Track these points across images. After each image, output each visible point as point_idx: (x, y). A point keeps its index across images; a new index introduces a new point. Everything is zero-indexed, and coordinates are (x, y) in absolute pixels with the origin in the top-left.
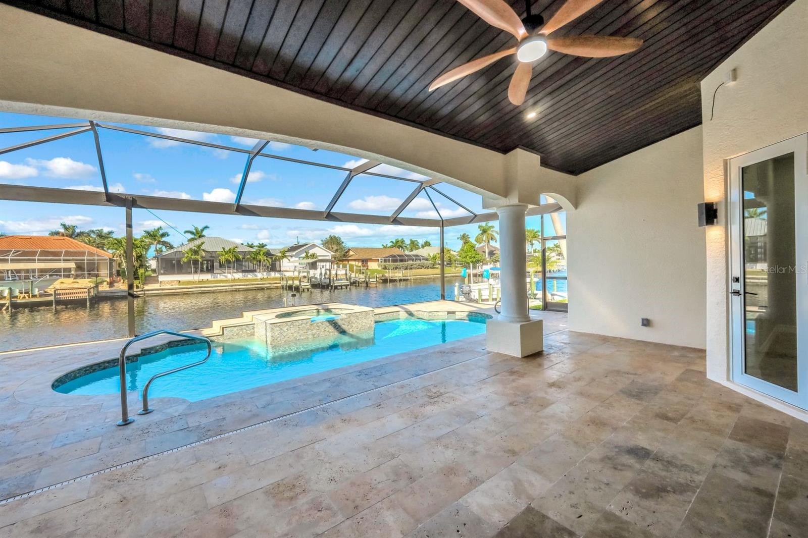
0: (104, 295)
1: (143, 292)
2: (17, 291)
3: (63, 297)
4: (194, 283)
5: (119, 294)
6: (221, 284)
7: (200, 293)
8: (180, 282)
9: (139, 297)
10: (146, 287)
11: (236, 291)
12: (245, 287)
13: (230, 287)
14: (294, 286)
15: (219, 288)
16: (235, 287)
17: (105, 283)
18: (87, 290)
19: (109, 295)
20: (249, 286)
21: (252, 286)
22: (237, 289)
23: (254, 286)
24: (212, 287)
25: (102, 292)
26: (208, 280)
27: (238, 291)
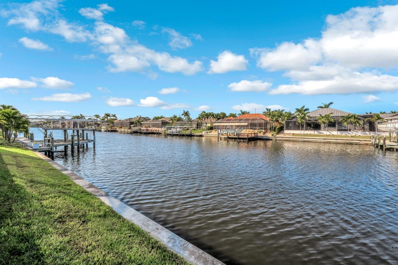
0: (259, 137)
1: (275, 138)
2: (231, 133)
3: (240, 137)
4: (301, 135)
5: (265, 138)
6: (317, 138)
7: (303, 141)
8: (294, 134)
9: (272, 140)
10: (277, 136)
11: (328, 143)
12: (336, 141)
13: (323, 140)
14: (380, 144)
15: (315, 140)
16: (327, 140)
17: (262, 132)
18: (247, 135)
19: (261, 138)
20: (339, 141)
21: (341, 141)
22: (328, 141)
23: (343, 141)
24: (311, 139)
25: (259, 136)
26: (310, 134)
27: (329, 143)
